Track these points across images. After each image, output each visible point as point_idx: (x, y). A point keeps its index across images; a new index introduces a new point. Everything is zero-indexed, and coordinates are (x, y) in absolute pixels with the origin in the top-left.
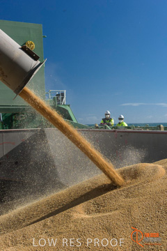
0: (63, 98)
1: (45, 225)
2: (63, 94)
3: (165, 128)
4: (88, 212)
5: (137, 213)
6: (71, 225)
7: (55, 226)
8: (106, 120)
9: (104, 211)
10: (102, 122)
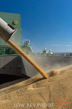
0: (28, 43)
1: (17, 92)
2: (28, 41)
3: (66, 55)
4: (34, 87)
5: (51, 88)
6: (27, 92)
7: (21, 93)
8: (44, 52)
9: (39, 87)
10: (43, 52)
